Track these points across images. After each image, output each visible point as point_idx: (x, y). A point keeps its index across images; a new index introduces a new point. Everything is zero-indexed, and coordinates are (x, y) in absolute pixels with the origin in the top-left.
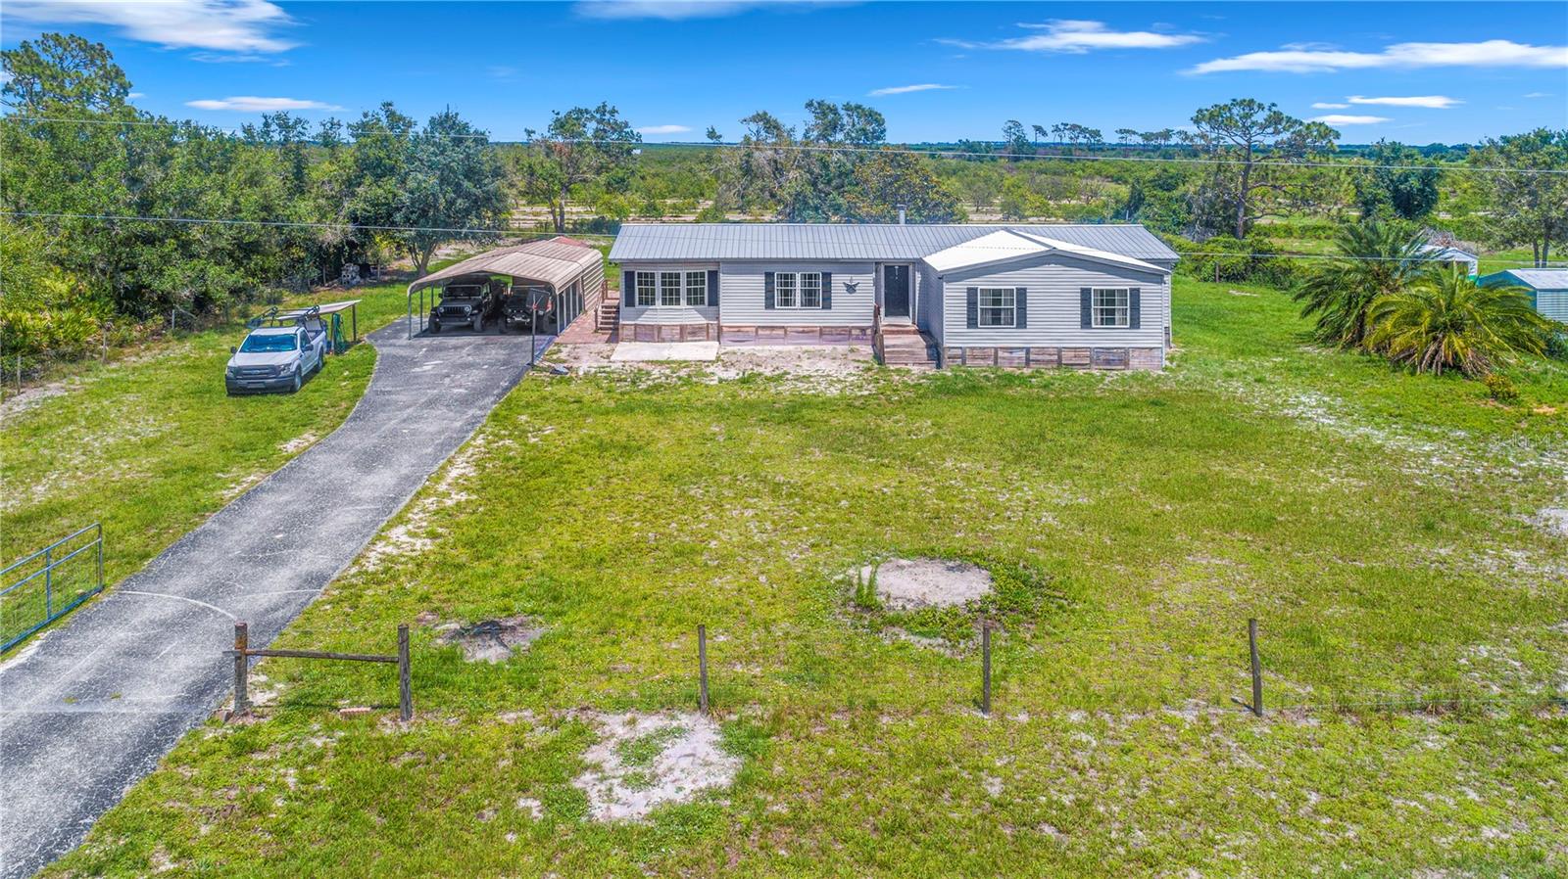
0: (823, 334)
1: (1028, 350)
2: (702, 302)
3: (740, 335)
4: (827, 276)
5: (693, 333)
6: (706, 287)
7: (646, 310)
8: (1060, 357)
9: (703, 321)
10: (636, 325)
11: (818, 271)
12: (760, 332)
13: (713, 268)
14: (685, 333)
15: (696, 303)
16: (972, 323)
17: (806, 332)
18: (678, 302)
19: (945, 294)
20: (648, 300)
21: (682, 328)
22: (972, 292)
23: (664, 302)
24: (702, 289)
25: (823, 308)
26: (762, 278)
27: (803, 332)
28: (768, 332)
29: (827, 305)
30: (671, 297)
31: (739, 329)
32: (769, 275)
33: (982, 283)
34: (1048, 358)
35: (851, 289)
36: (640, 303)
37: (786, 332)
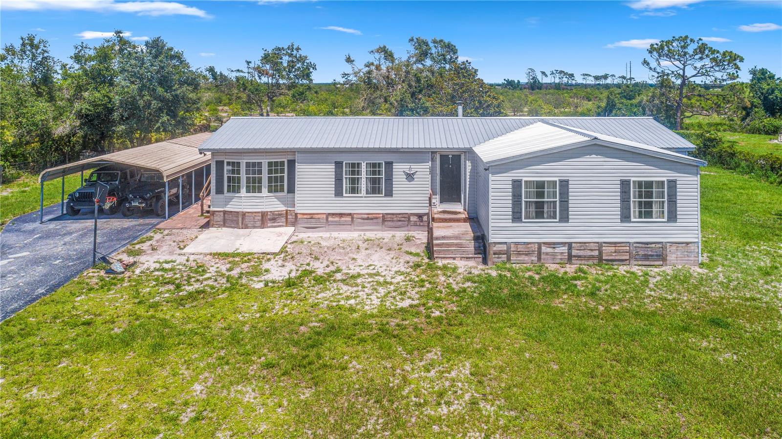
0: (386, 220)
1: (570, 245)
2: (282, 190)
3: (313, 221)
4: (389, 165)
5: (274, 220)
6: (286, 175)
7: (232, 198)
8: (601, 253)
9: (282, 208)
10: (225, 212)
11: (381, 159)
12: (330, 219)
13: (291, 158)
14: (265, 220)
15: (276, 191)
16: (516, 217)
17: (370, 219)
18: (260, 191)
19: (491, 186)
20: (234, 187)
21: (264, 215)
22: (517, 184)
23: (248, 191)
24: (282, 178)
25: (386, 196)
26: (331, 167)
27: (368, 219)
28: (337, 219)
29: (389, 193)
30: (254, 186)
31: (311, 216)
32: (338, 165)
33: (527, 175)
34: (589, 253)
35: (410, 177)
36: (229, 191)
37: (352, 218)
